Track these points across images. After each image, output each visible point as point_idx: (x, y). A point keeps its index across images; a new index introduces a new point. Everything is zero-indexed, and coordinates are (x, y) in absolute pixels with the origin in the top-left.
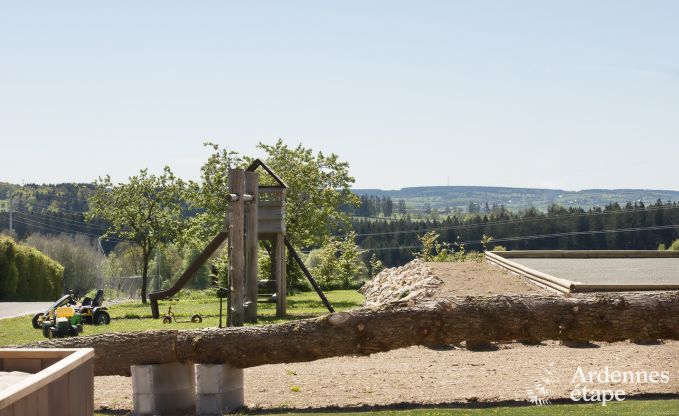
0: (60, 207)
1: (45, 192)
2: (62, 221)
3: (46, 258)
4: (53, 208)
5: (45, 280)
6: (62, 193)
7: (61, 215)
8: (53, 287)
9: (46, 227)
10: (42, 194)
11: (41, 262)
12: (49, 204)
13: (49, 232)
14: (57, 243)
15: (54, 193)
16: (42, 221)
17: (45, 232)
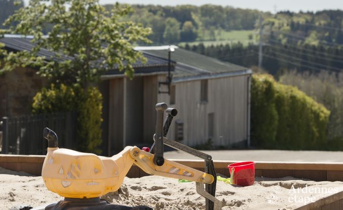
0: (321, 39)
1: (302, 21)
2: (323, 56)
3: (309, 100)
4: (313, 40)
5: (308, 126)
6: (323, 22)
7: (321, 49)
8: (317, 134)
9: (303, 63)
10: (298, 23)
11: (304, 104)
12: (307, 35)
13: (306, 69)
14: (317, 83)
15: (313, 21)
16: (297, 56)
17: (301, 70)
